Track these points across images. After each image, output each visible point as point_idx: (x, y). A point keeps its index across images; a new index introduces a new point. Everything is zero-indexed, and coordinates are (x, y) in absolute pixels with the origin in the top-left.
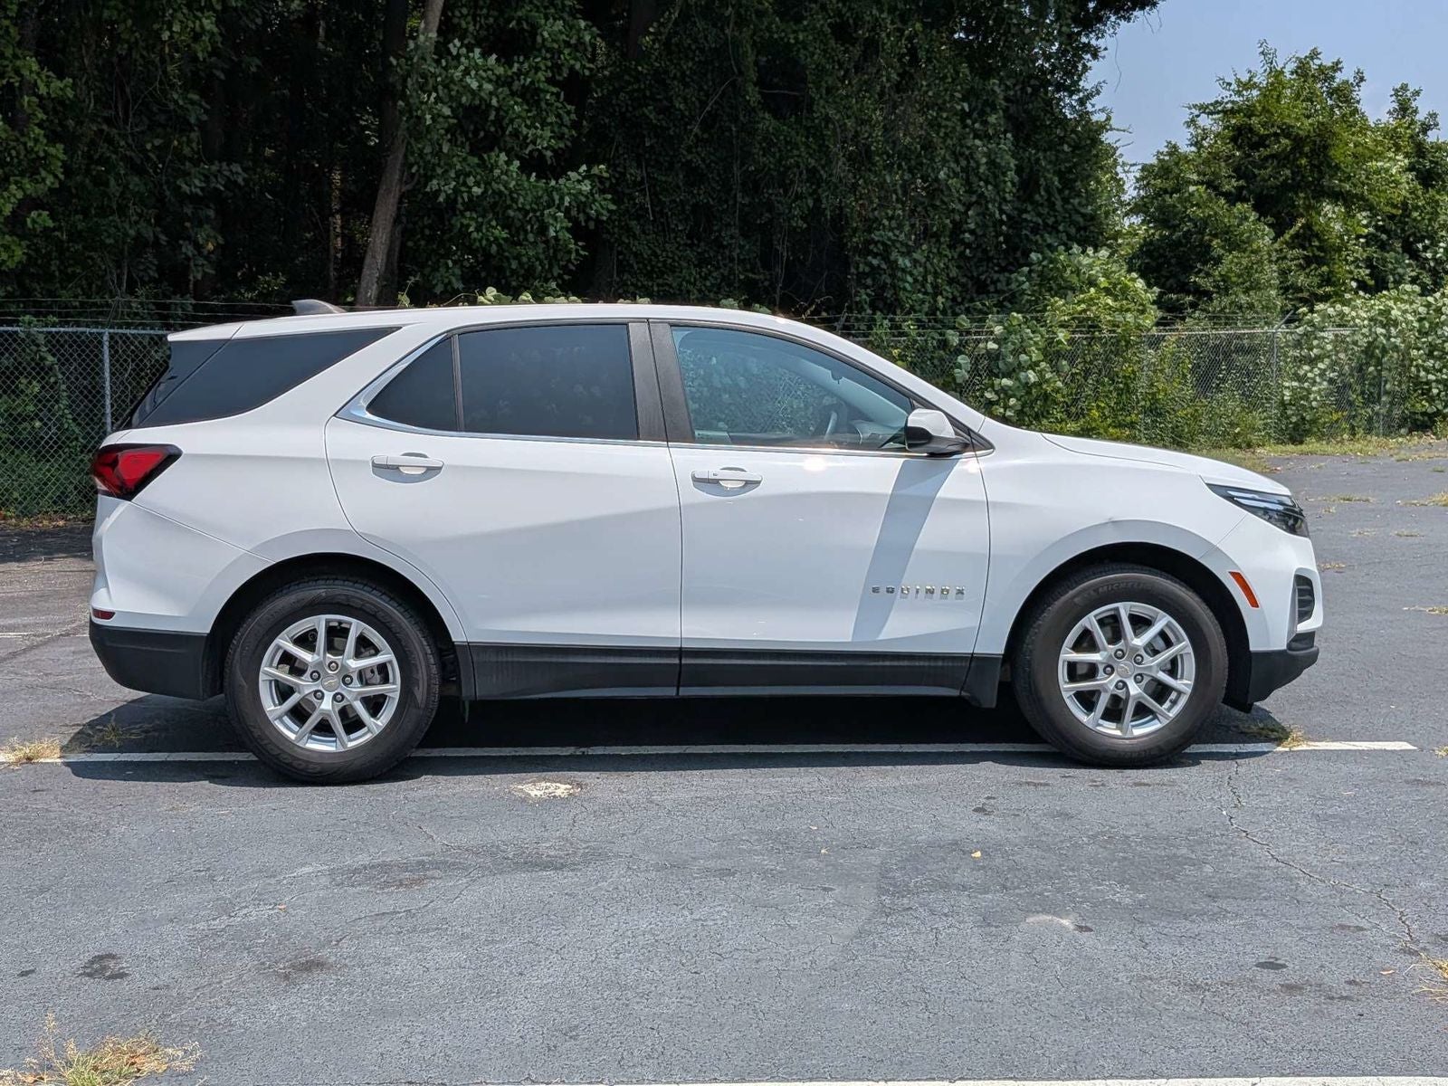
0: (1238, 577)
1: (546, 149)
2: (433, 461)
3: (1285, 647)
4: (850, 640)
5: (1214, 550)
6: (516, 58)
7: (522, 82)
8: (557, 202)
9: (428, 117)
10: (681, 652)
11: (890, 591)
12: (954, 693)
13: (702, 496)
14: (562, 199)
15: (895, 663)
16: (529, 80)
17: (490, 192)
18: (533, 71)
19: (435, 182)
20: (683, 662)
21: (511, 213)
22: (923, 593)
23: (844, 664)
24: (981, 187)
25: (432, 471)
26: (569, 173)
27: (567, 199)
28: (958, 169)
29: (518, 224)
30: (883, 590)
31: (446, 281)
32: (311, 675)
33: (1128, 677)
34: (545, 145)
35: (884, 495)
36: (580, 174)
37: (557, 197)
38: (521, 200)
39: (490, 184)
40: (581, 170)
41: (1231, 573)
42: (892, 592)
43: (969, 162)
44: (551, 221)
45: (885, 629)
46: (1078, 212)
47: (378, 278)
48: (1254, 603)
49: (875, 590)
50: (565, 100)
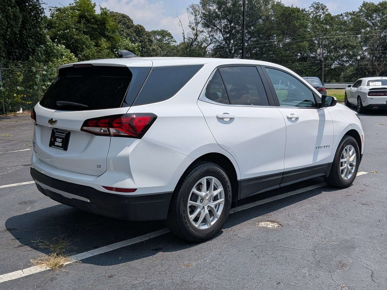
2: (231, 115)
4: (312, 163)
5: (360, 130)
10: (283, 173)
12: (323, 174)
13: (289, 123)
20: (284, 176)
22: (324, 147)
24: (11, 22)
25: (232, 119)
28: (4, 16)
32: (200, 201)
35: (318, 120)
42: (319, 148)
43: (7, 14)
45: (317, 159)
46: (38, 33)
49: (316, 148)
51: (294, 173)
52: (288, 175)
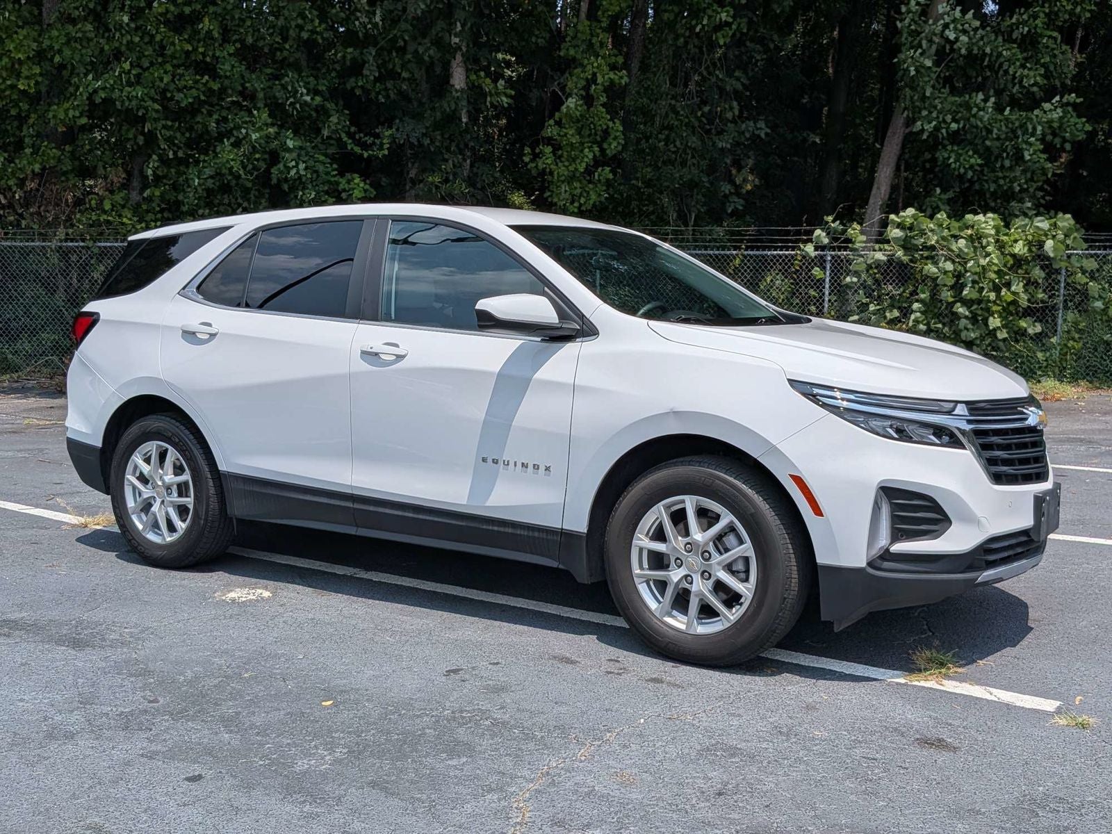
0: (798, 480)
1: (1033, 85)
2: (213, 329)
3: (863, 564)
4: (465, 503)
5: (773, 450)
6: (1017, 10)
7: (1021, 30)
8: (1030, 131)
9: (912, 69)
11: (495, 462)
12: (554, 564)
13: (365, 366)
14: (1034, 129)
15: (502, 529)
16: (1026, 29)
17: (967, 126)
18: (1032, 20)
19: (919, 123)
20: (355, 506)
21: (988, 143)
22: (519, 465)
23: (464, 524)
25: (213, 336)
26: (1043, 104)
27: (1039, 128)
29: (996, 152)
30: (490, 460)
31: (935, 205)
32: (152, 484)
33: (695, 572)
34: (1032, 82)
35: (491, 374)
36: (1052, 104)
37: (1030, 127)
38: (995, 131)
39: (969, 119)
40: (1054, 101)
41: (791, 476)
42: (497, 463)
44: (1024, 146)
45: (492, 498)
47: (881, 205)
48: (818, 511)
49: (484, 460)
50: (1061, 42)
51: (392, 509)
52: (372, 508)
